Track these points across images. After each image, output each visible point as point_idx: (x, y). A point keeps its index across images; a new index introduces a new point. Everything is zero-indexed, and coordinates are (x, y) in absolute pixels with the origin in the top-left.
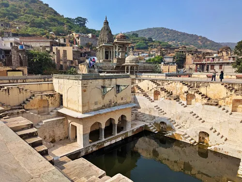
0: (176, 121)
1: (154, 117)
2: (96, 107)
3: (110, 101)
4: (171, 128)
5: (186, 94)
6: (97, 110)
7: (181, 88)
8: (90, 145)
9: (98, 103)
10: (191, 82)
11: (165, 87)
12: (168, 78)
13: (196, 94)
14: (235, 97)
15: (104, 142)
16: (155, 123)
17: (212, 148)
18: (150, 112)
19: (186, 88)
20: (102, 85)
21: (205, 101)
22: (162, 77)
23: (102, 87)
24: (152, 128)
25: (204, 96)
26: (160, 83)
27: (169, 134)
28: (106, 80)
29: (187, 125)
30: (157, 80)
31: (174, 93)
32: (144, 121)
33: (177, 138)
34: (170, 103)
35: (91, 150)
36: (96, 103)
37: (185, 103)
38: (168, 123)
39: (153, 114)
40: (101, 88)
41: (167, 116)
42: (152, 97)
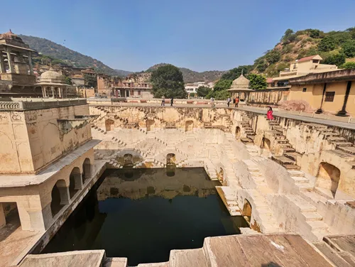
0: (141, 150)
1: (113, 151)
2: (54, 157)
3: (71, 143)
4: (138, 158)
5: (145, 120)
6: (57, 161)
7: (138, 115)
8: (54, 221)
9: (56, 150)
10: (145, 107)
11: (118, 115)
12: (114, 104)
13: (155, 120)
14: (187, 119)
15: (72, 205)
16: (117, 157)
17: (180, 165)
18: (106, 147)
19: (142, 115)
20: (58, 117)
21: (164, 125)
22: (107, 103)
23: (58, 121)
24: (115, 164)
25: (162, 121)
26: (109, 110)
27: (138, 165)
28: (62, 109)
29: (153, 151)
30: (104, 106)
31: (130, 120)
32: (102, 159)
33: (148, 167)
34: (131, 132)
35: (57, 227)
36: (53, 151)
37: (145, 129)
38: (134, 154)
39: (111, 148)
40: (56, 123)
41: (130, 146)
42: (104, 128)
